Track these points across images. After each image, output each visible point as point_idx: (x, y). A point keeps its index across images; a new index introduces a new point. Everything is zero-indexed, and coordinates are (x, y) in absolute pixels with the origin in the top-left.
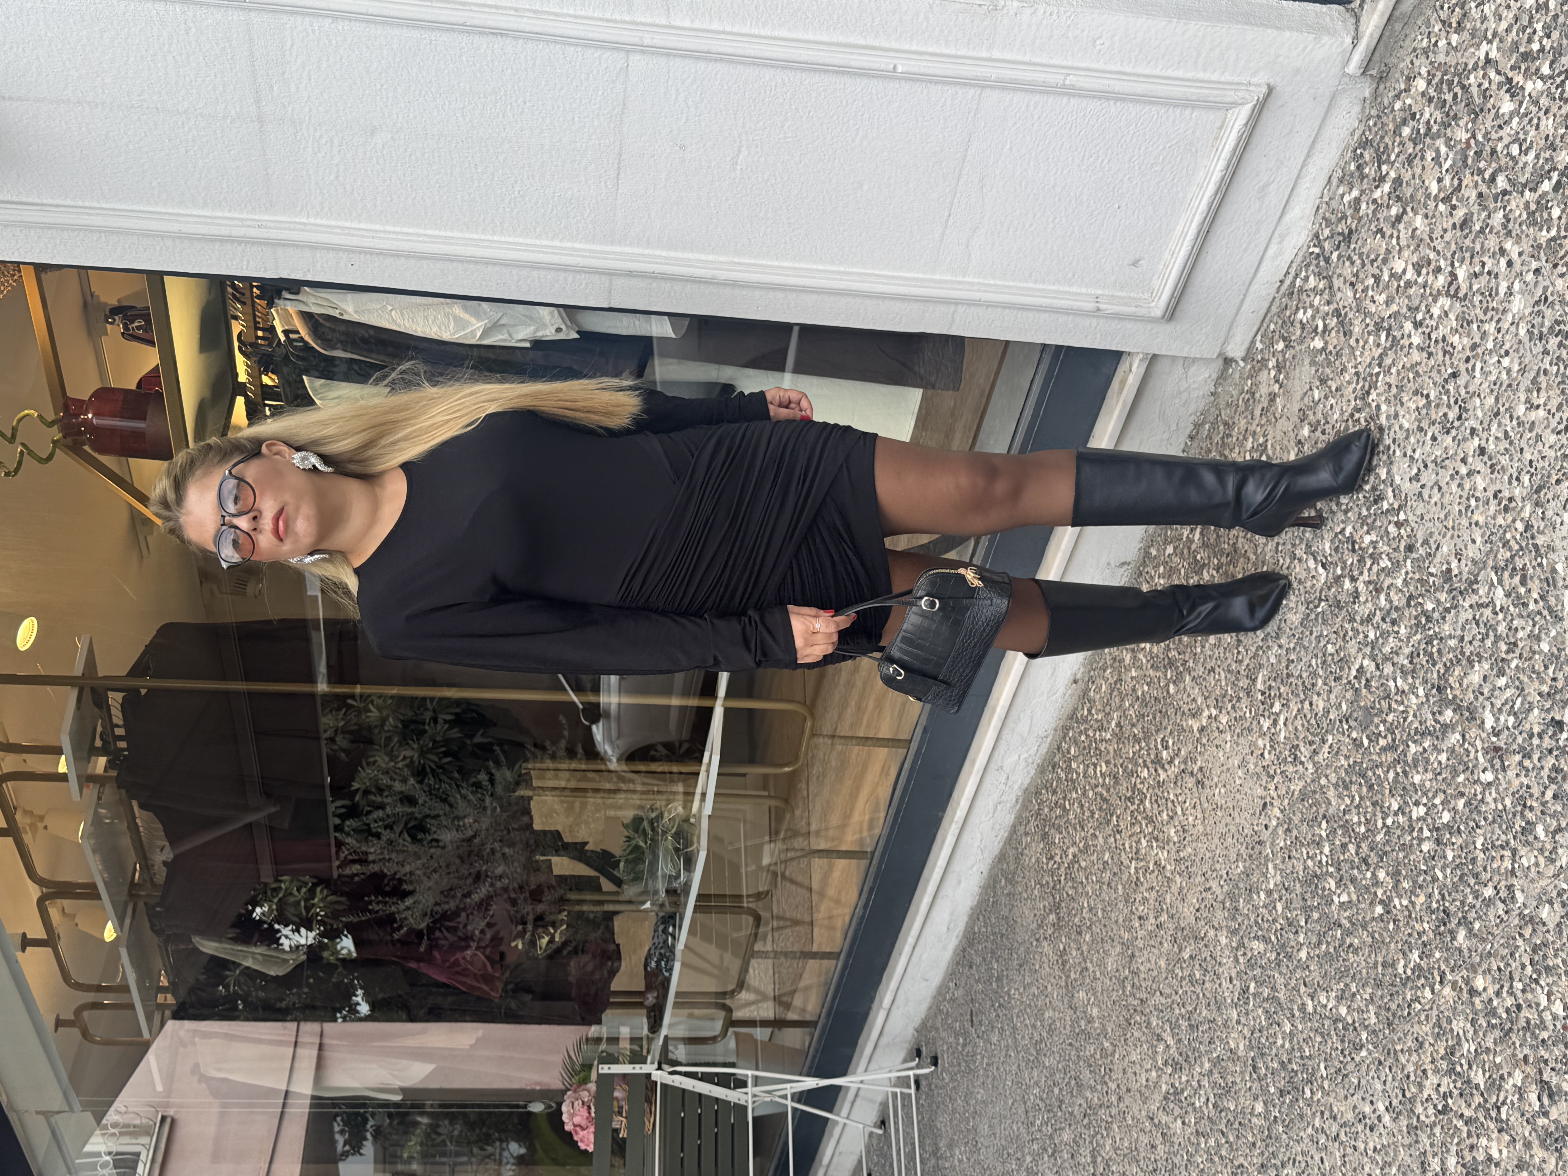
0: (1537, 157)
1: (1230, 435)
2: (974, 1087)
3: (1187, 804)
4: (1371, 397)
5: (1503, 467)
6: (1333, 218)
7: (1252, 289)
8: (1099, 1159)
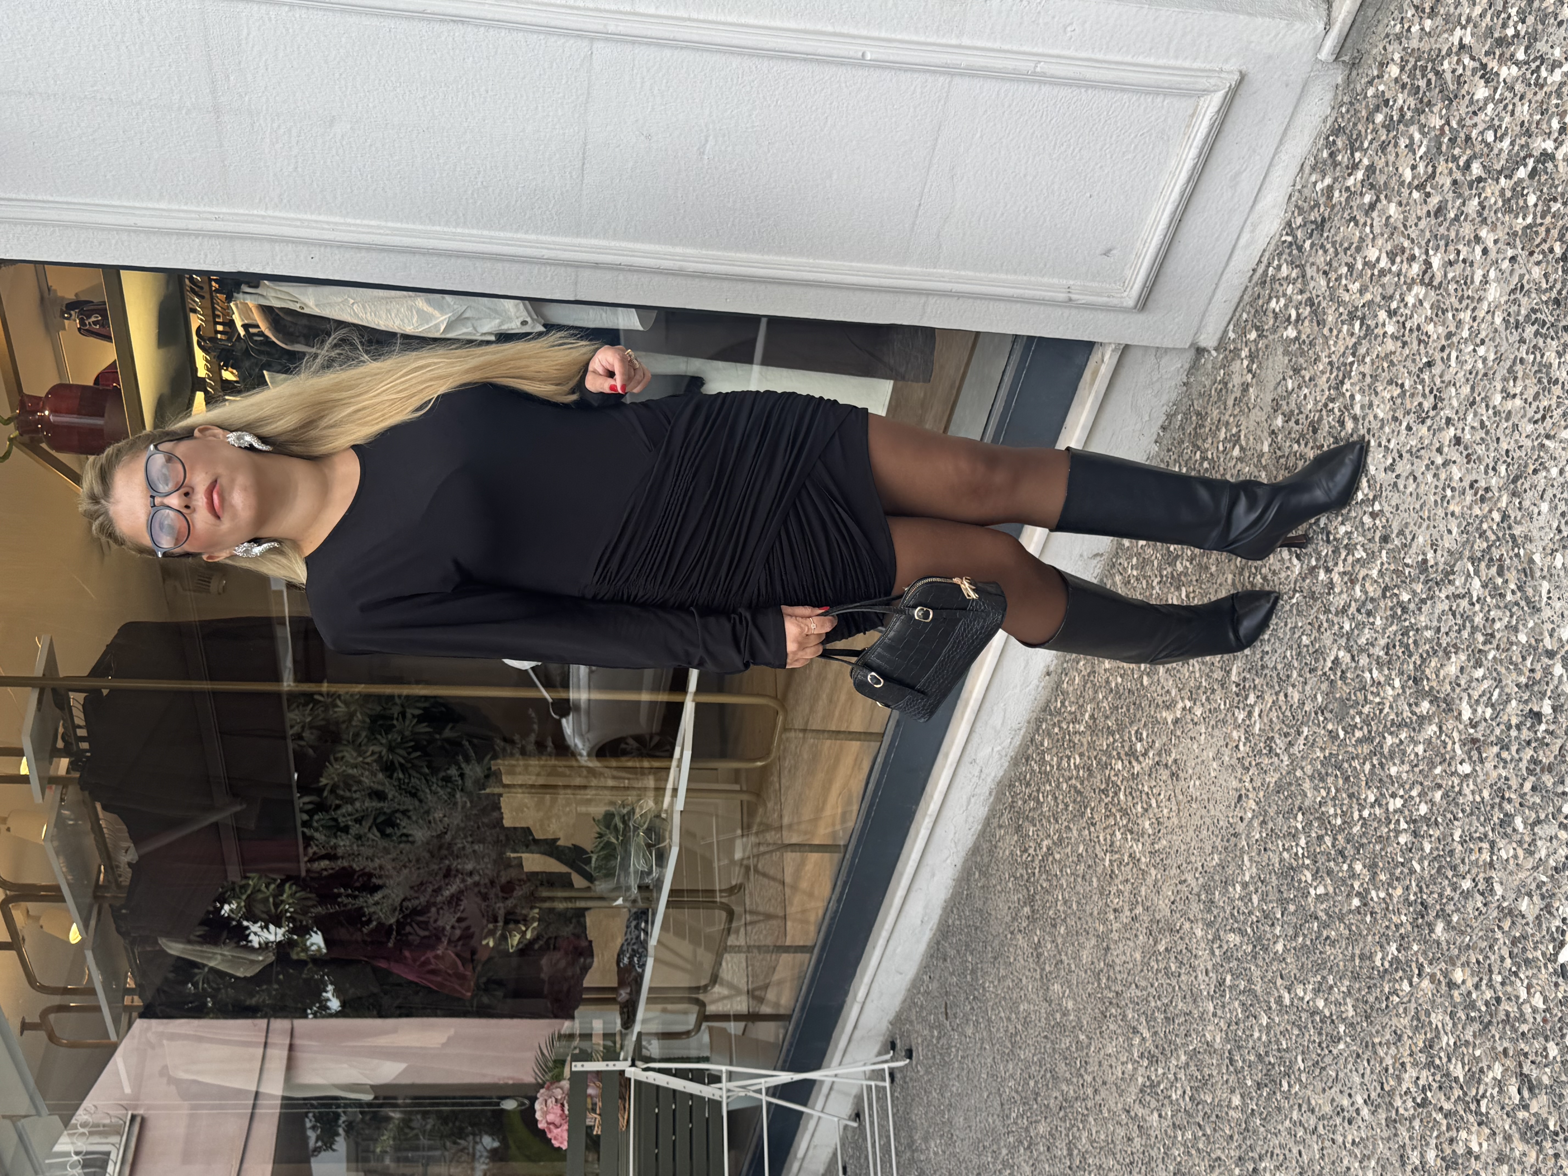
0: (1512, 143)
1: (1202, 426)
2: (949, 1079)
3: (1162, 796)
4: (1345, 387)
5: (1479, 458)
6: (1306, 205)
7: (1224, 278)
8: (1075, 1152)
